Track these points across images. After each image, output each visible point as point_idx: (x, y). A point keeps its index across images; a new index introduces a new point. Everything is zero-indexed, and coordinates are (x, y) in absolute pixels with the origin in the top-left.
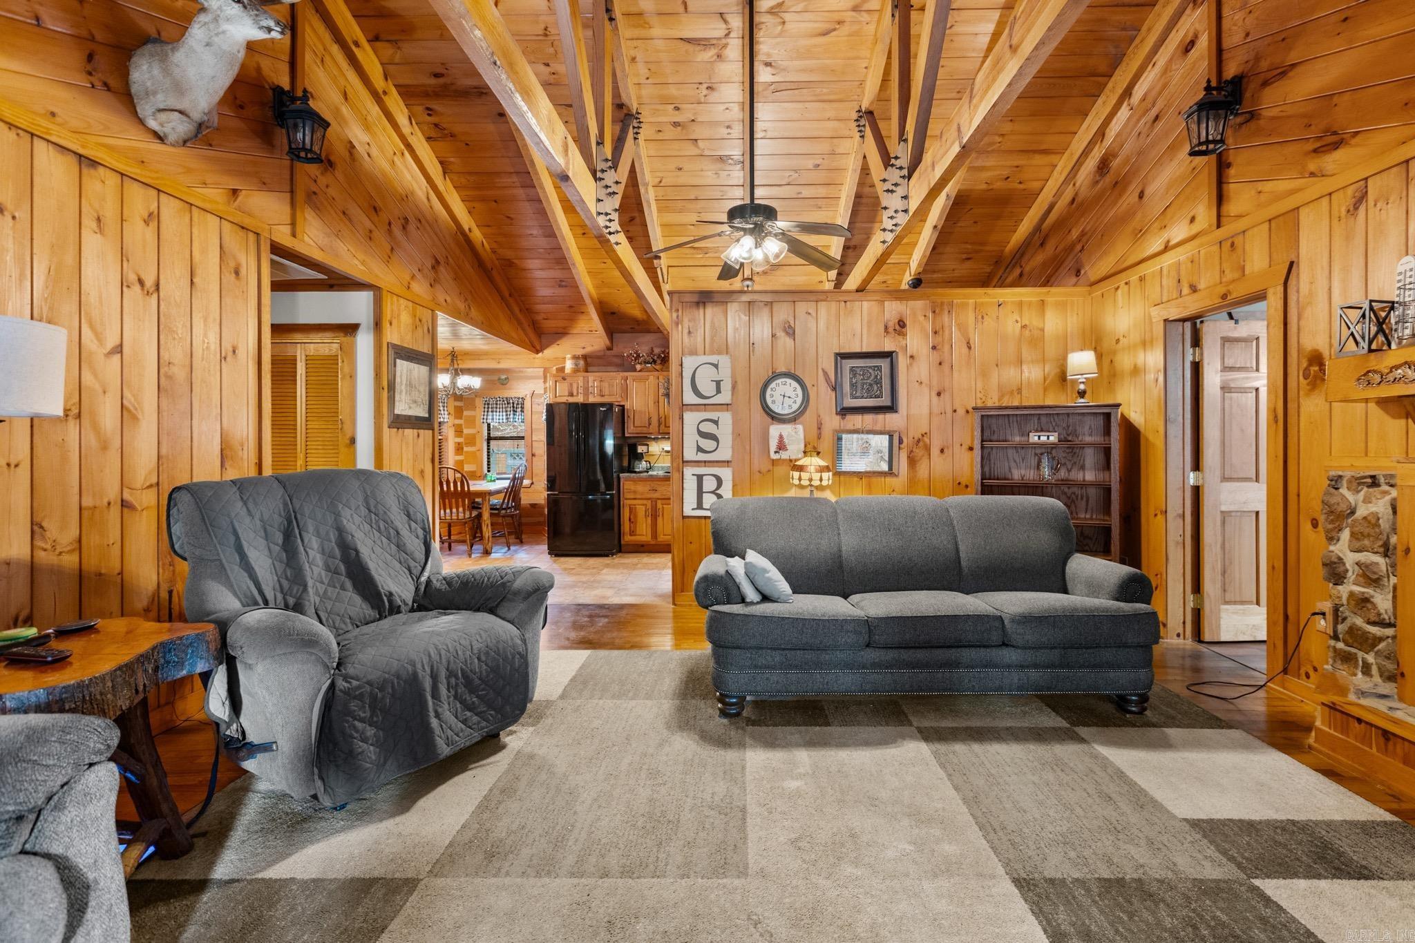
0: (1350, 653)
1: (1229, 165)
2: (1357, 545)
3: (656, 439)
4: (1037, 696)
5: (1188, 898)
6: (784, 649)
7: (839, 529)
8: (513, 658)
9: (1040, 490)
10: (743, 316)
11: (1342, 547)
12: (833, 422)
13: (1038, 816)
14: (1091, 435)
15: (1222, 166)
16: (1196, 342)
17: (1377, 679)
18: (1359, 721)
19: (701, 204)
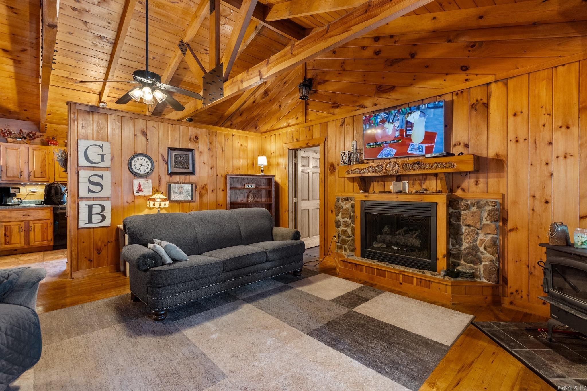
0: (341, 246)
1: (308, 104)
2: (344, 216)
3: (25, 185)
4: (271, 278)
5: (345, 320)
6: (189, 281)
7: (194, 226)
8: (30, 327)
9: (248, 205)
10: (117, 123)
11: (340, 218)
12: (166, 178)
13: (298, 314)
14: (264, 186)
15: (307, 104)
16: (296, 157)
17: (348, 251)
18: (350, 263)
19: (79, 56)
